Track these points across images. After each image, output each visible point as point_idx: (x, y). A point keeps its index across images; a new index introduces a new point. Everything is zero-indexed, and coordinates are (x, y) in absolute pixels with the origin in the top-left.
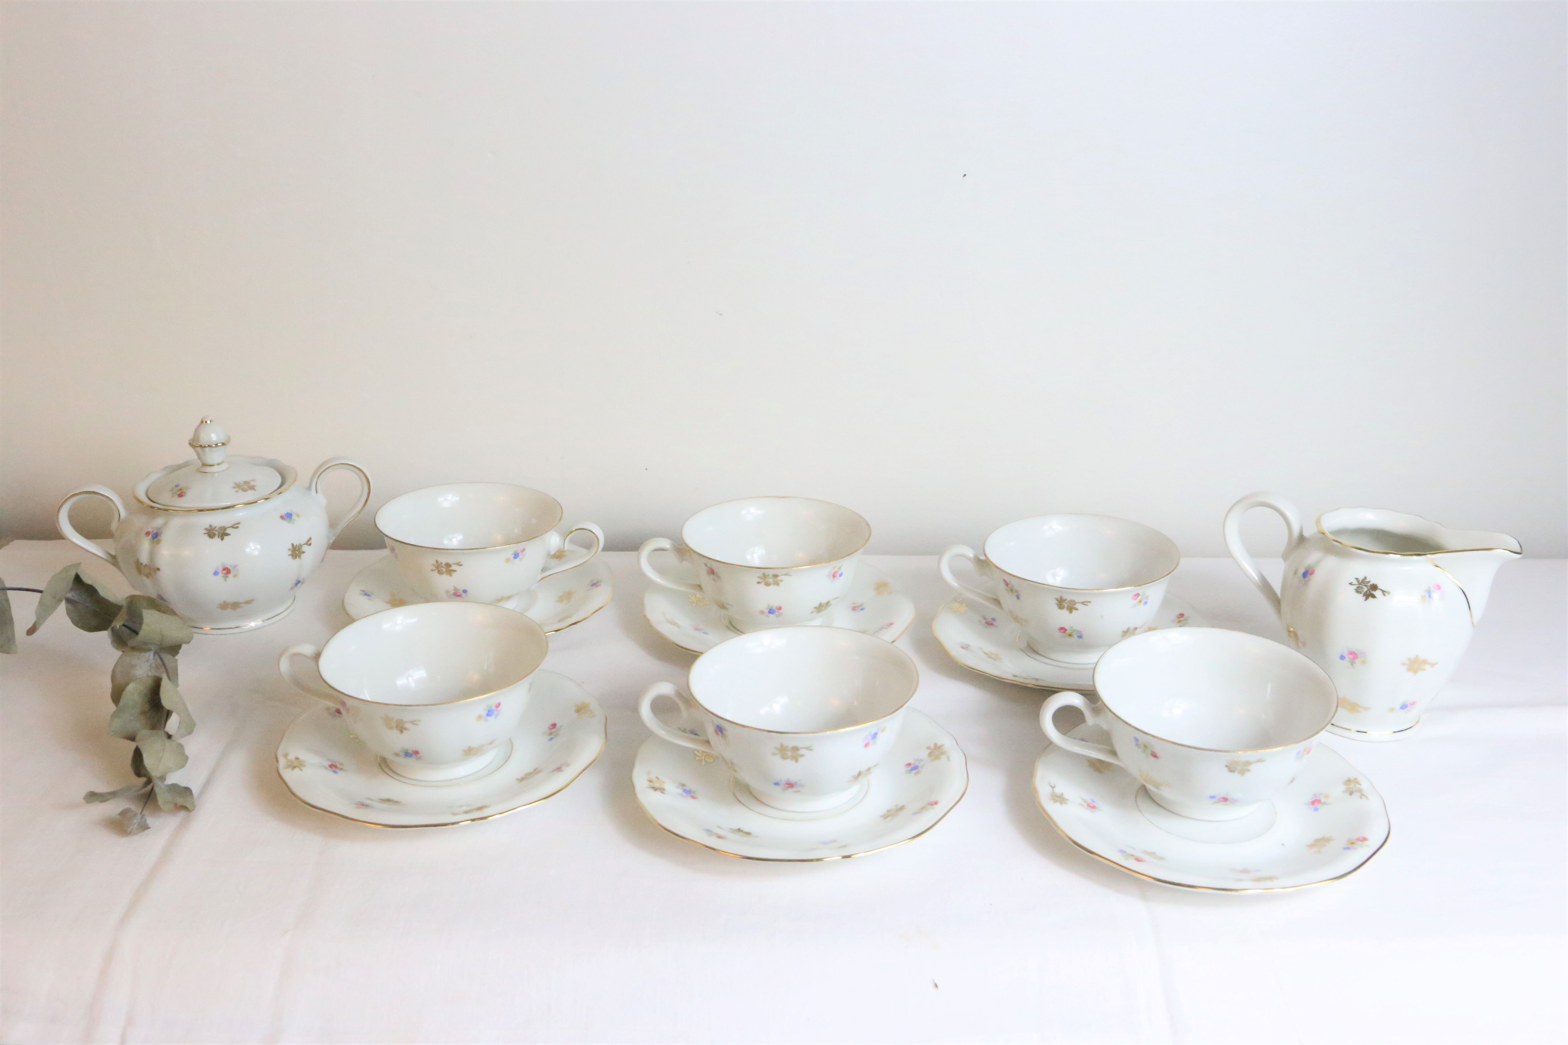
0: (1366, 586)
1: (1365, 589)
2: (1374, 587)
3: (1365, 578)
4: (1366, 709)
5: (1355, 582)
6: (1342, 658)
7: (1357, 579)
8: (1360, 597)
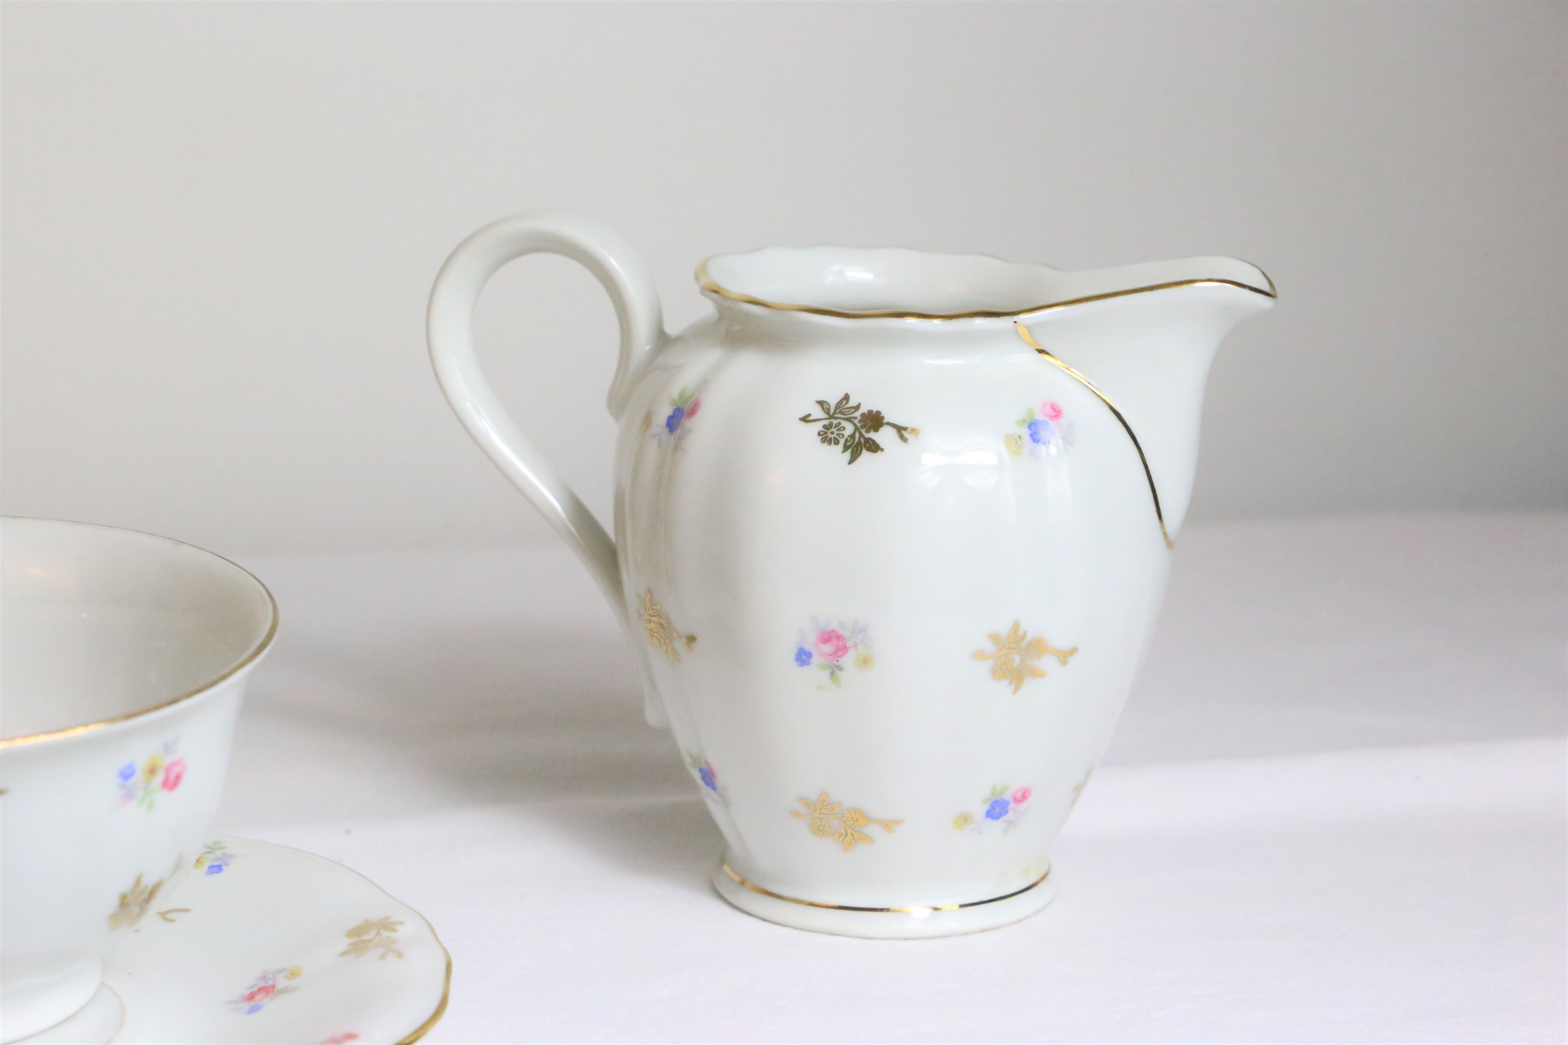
0: (849, 420)
1: (849, 429)
2: (875, 421)
3: (847, 397)
4: (889, 825)
5: (818, 413)
6: (803, 657)
7: (821, 403)
8: (836, 454)
